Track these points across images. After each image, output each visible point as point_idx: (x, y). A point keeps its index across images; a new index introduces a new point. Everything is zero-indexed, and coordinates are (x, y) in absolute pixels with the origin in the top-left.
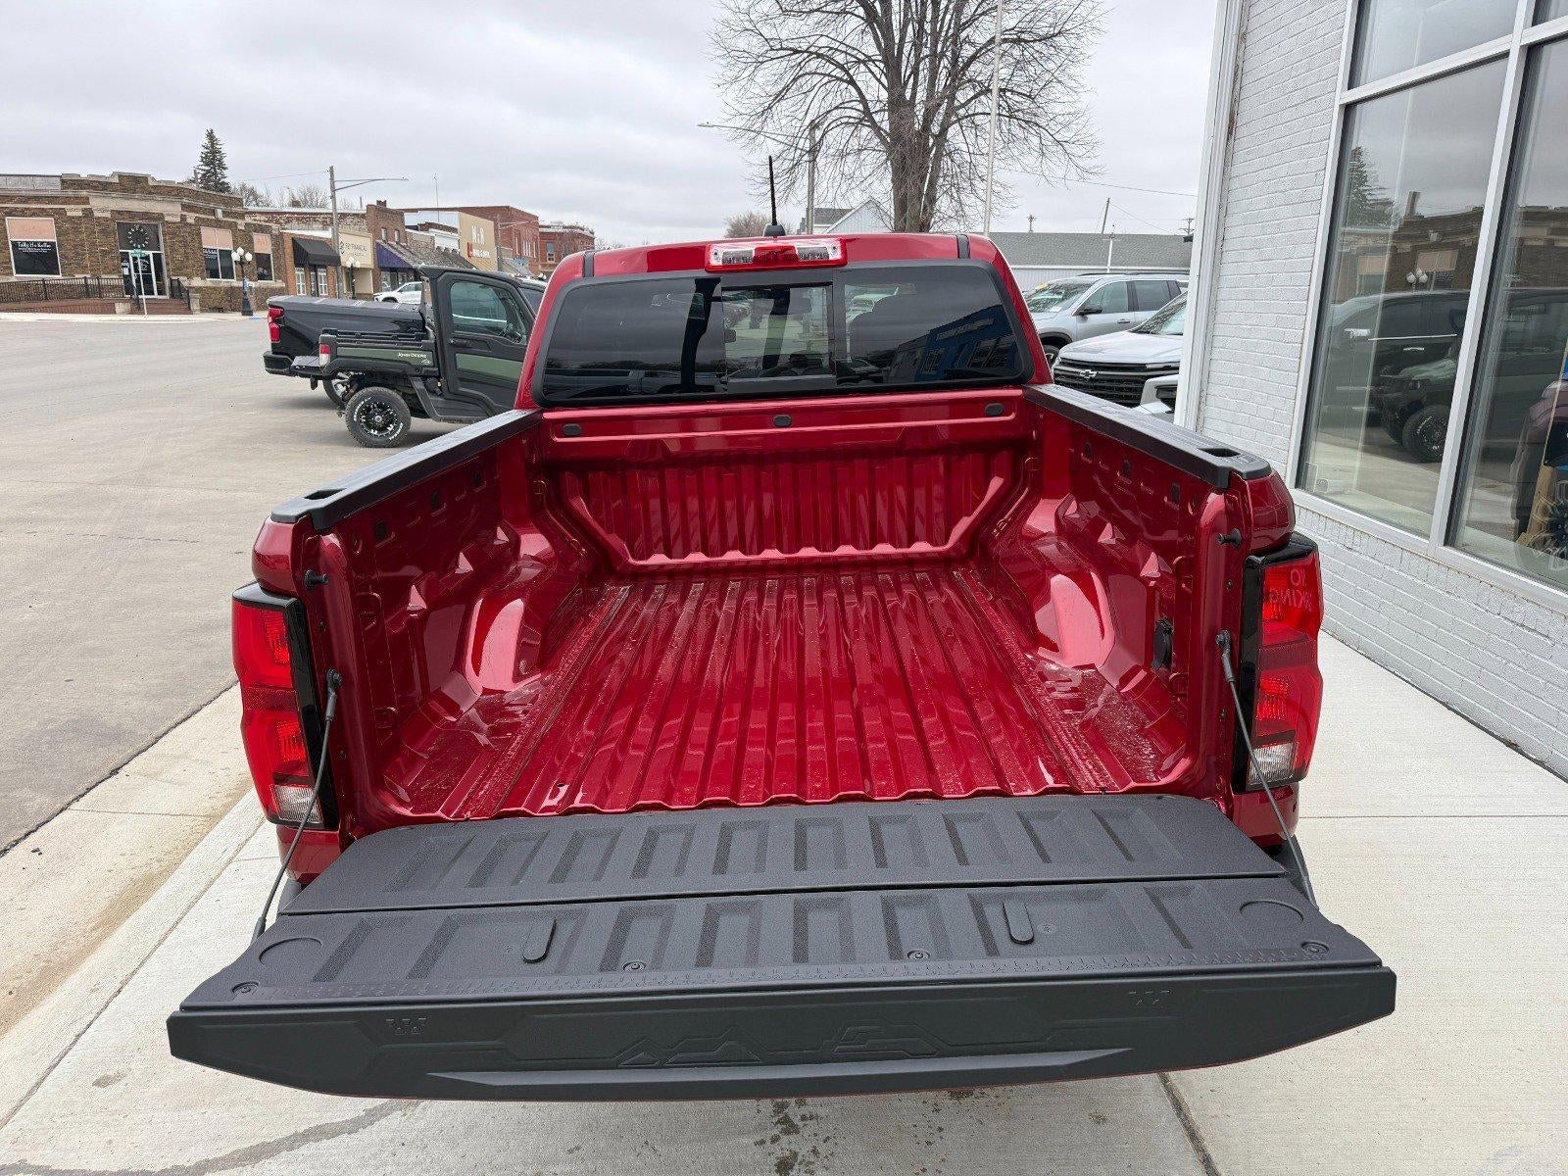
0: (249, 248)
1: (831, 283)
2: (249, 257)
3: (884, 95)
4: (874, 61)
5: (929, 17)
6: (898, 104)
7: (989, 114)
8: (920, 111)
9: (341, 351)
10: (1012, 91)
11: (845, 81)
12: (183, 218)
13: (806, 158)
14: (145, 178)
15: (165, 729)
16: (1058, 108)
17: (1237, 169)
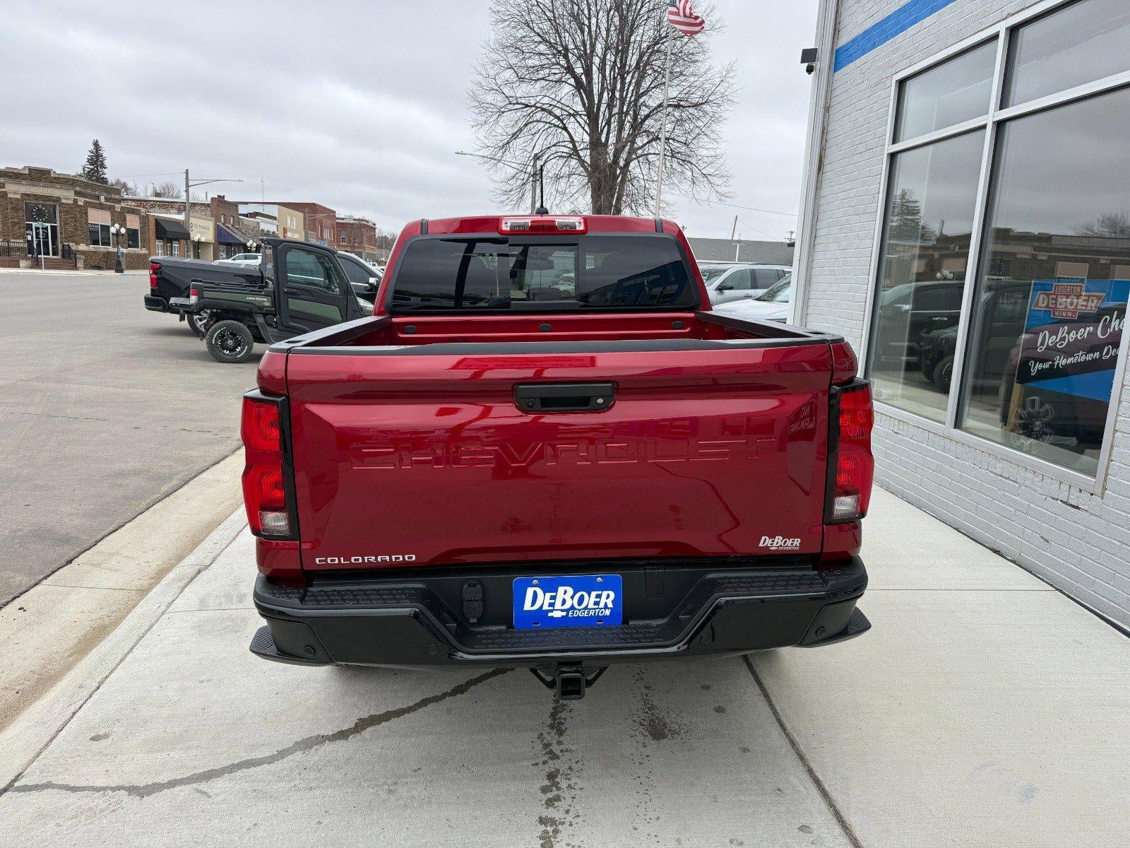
0: (123, 224)
1: (577, 244)
2: (123, 231)
3: (587, 138)
4: (580, 115)
5: (618, 87)
6: (596, 145)
7: (658, 154)
8: (611, 149)
9: (206, 294)
10: (674, 140)
11: (561, 128)
12: (75, 201)
13: (531, 179)
14: (48, 172)
15: (100, 536)
16: (704, 152)
17: (825, 191)
